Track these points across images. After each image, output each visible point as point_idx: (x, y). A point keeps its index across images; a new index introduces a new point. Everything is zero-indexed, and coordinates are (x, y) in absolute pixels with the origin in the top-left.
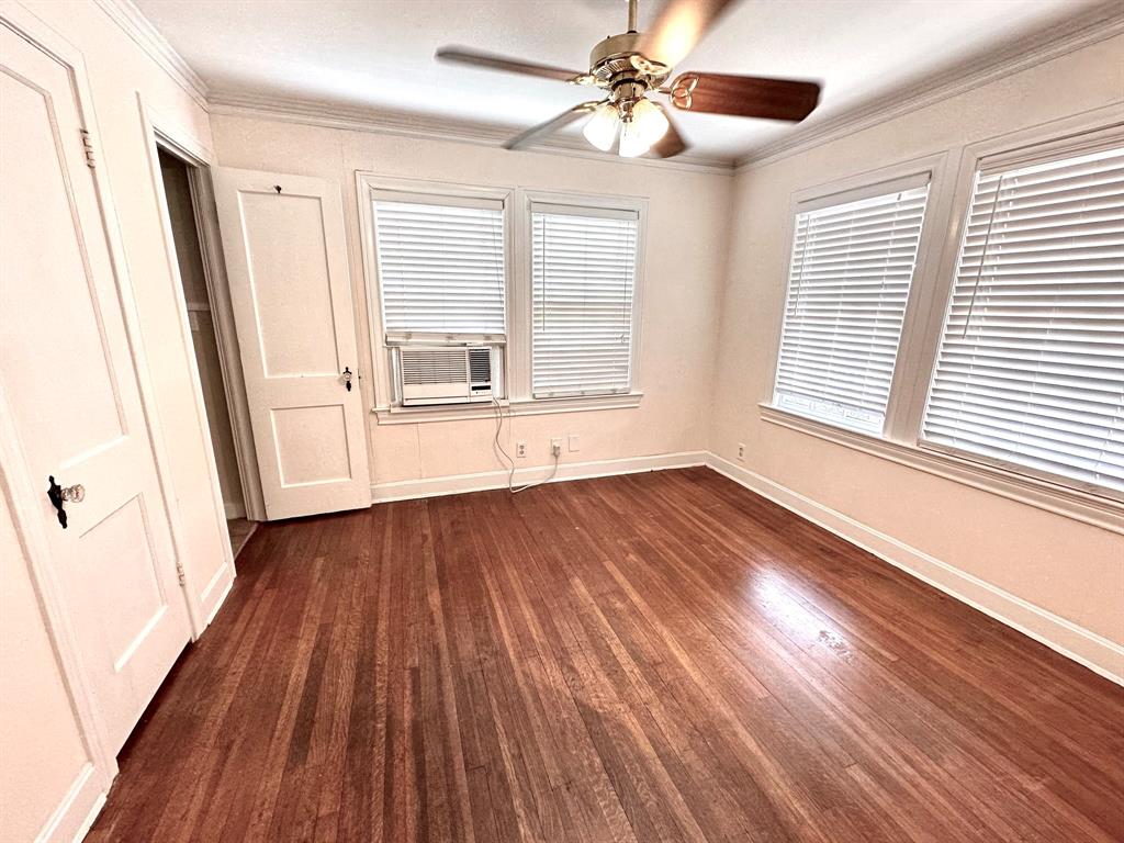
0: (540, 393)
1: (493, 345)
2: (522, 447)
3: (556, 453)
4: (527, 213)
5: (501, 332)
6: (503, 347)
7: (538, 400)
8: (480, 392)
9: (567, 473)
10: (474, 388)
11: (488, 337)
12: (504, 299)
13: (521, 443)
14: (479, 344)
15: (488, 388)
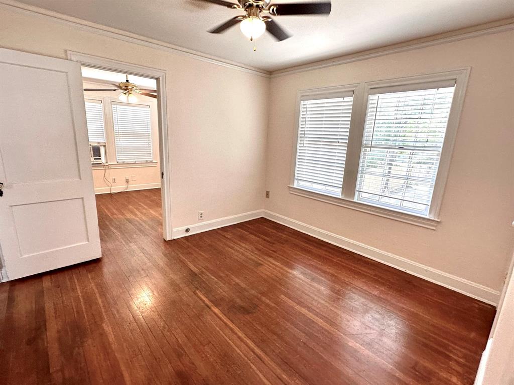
0: (121, 162)
1: (101, 145)
2: (114, 179)
3: (127, 181)
4: (110, 105)
5: (104, 141)
6: (105, 146)
7: (118, 164)
8: (97, 160)
9: (132, 187)
10: (95, 159)
11: (99, 143)
12: (104, 131)
13: (114, 178)
14: (95, 145)
15: (100, 159)
